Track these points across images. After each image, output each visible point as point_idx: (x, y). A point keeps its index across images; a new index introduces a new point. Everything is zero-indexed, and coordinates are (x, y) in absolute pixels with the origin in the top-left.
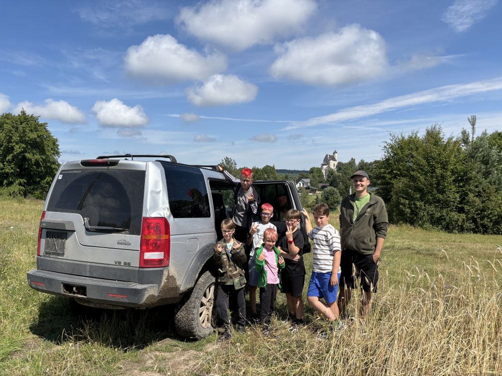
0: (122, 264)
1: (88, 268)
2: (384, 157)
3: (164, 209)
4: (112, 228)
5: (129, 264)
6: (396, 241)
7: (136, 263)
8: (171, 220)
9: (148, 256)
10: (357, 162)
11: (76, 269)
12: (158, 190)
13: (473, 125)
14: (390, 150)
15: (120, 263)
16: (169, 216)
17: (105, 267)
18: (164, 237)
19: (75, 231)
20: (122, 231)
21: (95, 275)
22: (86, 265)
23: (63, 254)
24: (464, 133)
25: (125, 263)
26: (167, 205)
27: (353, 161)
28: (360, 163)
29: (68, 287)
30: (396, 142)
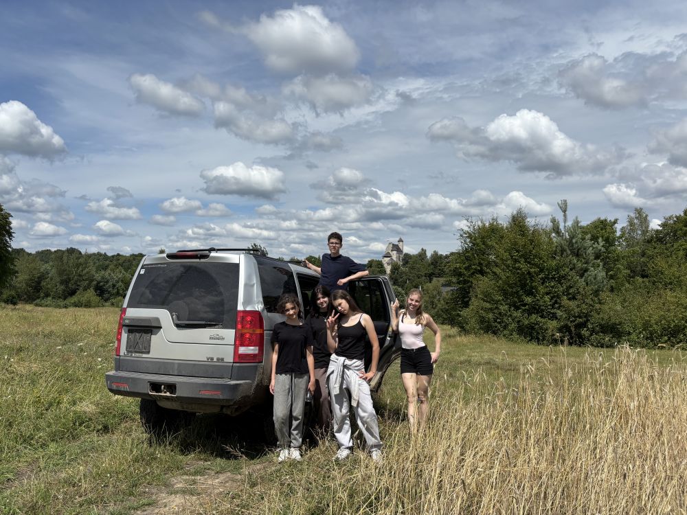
0: (215, 360)
1: (176, 366)
2: (461, 248)
3: (258, 303)
4: (203, 322)
5: (222, 359)
6: (473, 354)
7: (229, 358)
8: (266, 314)
9: (242, 350)
10: (429, 254)
11: (164, 366)
12: (252, 283)
13: (565, 211)
14: (468, 240)
15: (212, 359)
16: (263, 310)
17: (194, 365)
18: (258, 331)
19: (161, 328)
20: (215, 325)
21: (183, 373)
22: (173, 363)
23: (149, 352)
24: (553, 221)
25: (218, 359)
26: (261, 299)
27: (423, 252)
28: (432, 256)
29: (156, 386)
30: (474, 229)
